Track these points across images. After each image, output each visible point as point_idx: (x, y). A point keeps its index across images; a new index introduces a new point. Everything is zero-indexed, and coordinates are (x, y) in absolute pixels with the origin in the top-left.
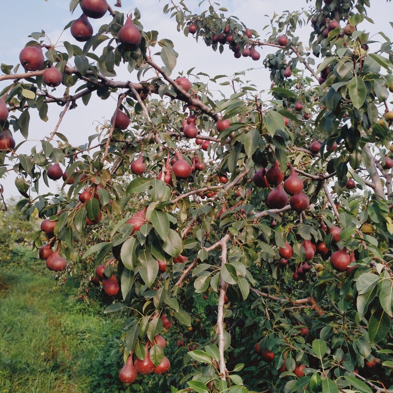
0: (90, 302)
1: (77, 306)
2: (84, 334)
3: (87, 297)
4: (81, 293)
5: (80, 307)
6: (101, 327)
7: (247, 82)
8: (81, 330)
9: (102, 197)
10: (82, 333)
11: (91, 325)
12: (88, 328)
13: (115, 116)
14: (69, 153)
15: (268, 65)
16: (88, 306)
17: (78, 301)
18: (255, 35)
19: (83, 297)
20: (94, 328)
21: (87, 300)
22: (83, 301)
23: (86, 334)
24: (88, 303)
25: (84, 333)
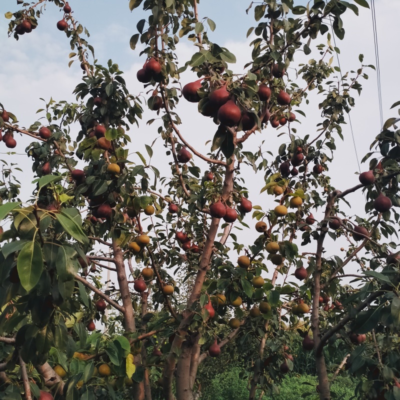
7: (12, 164)
15: (31, 153)
18: (13, 120)
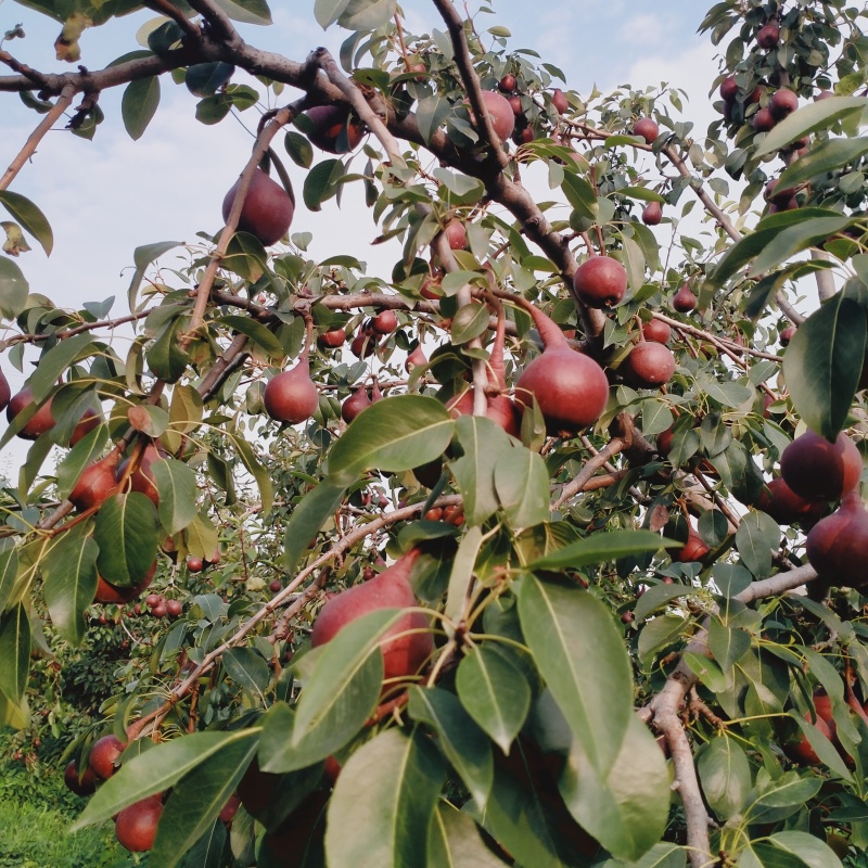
0: (42, 771)
1: (8, 781)
2: (17, 861)
3: (34, 757)
4: (21, 746)
5: (14, 783)
6: (65, 843)
8: (10, 850)
9: (168, 494)
10: (11, 856)
11: (39, 837)
12: (31, 845)
13: (245, 186)
14: (40, 328)
16: (36, 780)
17: (12, 765)
19: (24, 756)
20: (45, 843)
21: (35, 765)
22: (25, 766)
23: (24, 861)
24: (37, 774)
25: (17, 857)
